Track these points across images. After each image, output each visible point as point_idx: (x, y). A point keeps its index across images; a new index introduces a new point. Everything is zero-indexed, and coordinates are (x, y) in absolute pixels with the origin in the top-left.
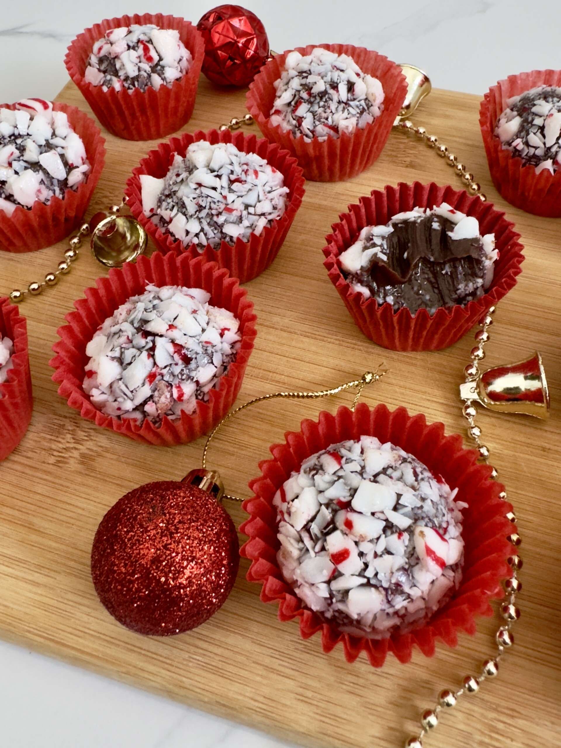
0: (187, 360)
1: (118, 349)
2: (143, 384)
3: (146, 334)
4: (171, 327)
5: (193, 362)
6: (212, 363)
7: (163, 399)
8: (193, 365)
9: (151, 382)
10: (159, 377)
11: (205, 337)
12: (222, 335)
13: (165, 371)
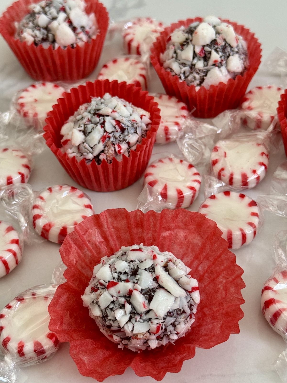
0: (123, 130)
1: (83, 125)
2: (99, 143)
3: (99, 115)
4: (113, 111)
5: (126, 131)
6: (136, 133)
7: (110, 151)
8: (126, 133)
9: (103, 141)
10: (107, 139)
11: (132, 118)
12: (141, 118)
13: (111, 135)
